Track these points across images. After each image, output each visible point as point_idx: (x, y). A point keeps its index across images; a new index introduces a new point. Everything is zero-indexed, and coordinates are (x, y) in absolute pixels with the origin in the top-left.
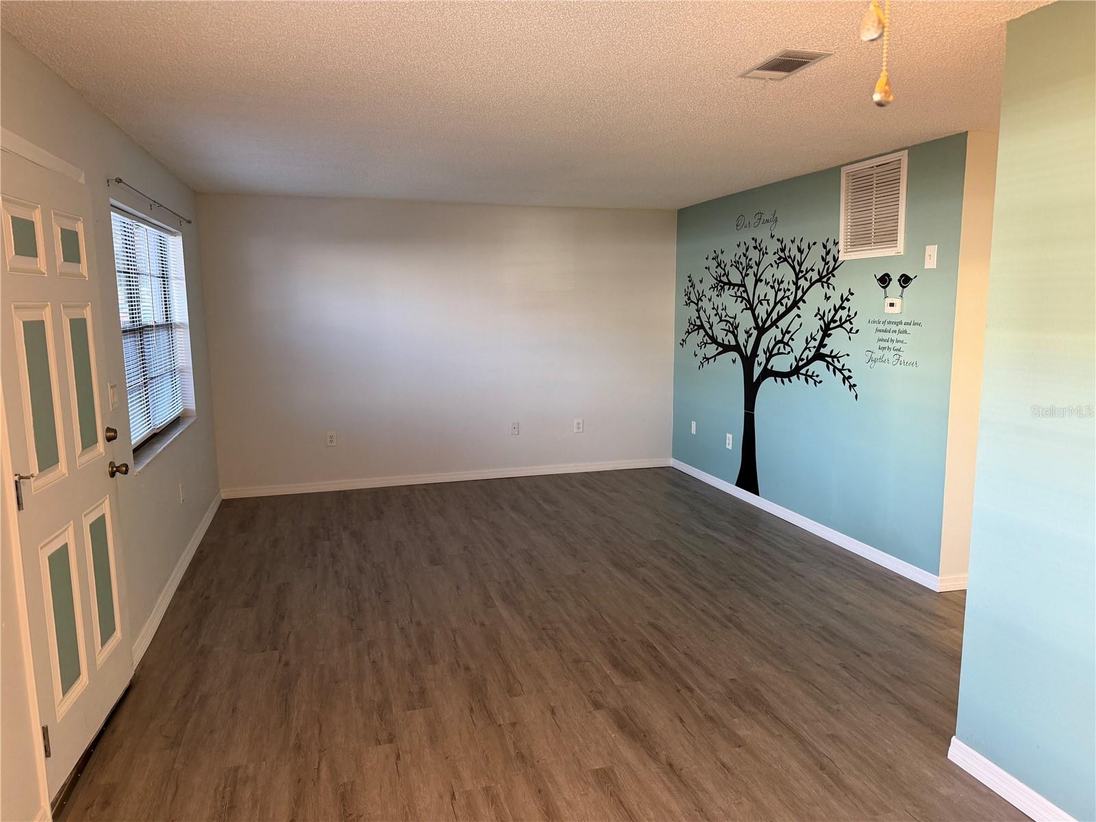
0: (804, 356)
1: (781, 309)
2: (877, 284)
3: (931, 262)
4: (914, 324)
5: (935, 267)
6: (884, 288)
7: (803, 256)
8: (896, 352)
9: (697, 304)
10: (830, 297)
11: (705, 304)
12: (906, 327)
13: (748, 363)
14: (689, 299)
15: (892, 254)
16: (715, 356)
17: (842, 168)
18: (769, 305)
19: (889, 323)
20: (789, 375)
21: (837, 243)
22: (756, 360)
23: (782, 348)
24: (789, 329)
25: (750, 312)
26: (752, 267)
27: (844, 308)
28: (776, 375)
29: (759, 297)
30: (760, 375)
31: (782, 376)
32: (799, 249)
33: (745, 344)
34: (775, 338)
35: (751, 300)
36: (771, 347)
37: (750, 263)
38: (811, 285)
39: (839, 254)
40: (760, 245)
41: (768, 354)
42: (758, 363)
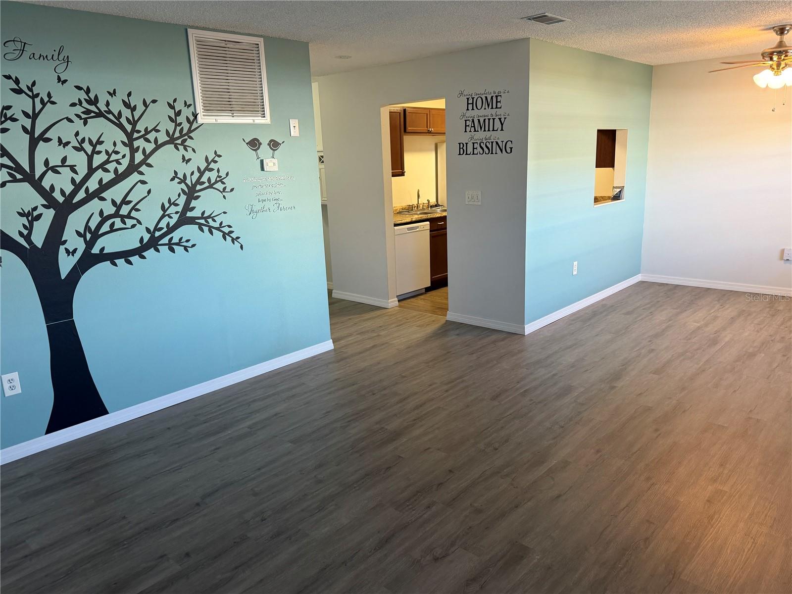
0: (163, 224)
3: (295, 132)
5: (298, 135)
6: (255, 150)
8: (275, 202)
15: (260, 122)
17: (189, 30)
20: (139, 252)
21: (190, 105)
22: (62, 249)
23: (118, 223)
24: (128, 199)
25: (26, 186)
26: (15, 120)
27: (212, 170)
28: (112, 258)
29: (46, 162)
30: (75, 267)
31: (126, 255)
32: (127, 105)
33: (25, 232)
34: (101, 213)
35: (26, 167)
36: (93, 225)
37: (9, 113)
38: (158, 147)
39: (195, 116)
40: (30, 89)
41: (88, 236)
42: (67, 251)
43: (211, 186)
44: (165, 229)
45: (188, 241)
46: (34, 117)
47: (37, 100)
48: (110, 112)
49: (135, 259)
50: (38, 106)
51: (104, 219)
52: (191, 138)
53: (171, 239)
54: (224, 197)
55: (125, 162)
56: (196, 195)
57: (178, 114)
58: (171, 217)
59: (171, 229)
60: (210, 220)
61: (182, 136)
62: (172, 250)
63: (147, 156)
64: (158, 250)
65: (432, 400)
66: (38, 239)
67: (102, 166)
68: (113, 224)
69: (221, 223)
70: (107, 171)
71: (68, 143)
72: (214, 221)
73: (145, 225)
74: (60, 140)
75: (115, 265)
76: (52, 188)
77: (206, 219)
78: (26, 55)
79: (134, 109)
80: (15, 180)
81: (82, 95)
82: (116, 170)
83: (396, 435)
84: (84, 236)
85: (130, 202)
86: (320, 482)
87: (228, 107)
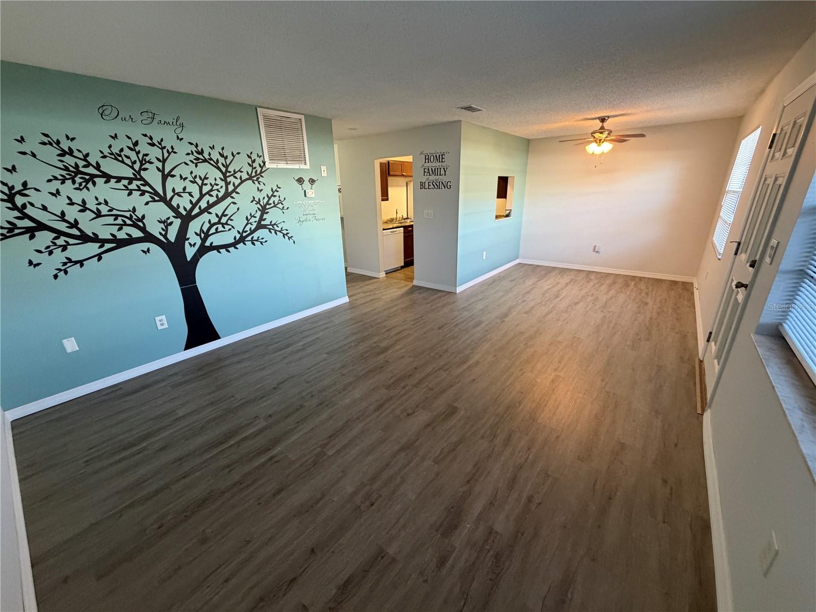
0: (247, 228)
3: (324, 174)
5: (326, 176)
6: (301, 184)
7: (228, 161)
8: (313, 216)
9: (11, 201)
10: (262, 189)
11: (39, 199)
15: (303, 168)
16: (99, 255)
17: (258, 109)
18: (192, 196)
20: (234, 245)
21: (261, 156)
22: (187, 243)
23: (220, 226)
24: (225, 213)
25: (162, 203)
26: (151, 163)
27: (275, 196)
28: (218, 248)
29: (174, 190)
30: (195, 253)
31: (226, 247)
32: (222, 155)
33: (163, 233)
34: (210, 221)
35: (161, 192)
36: (205, 229)
37: (147, 159)
38: (242, 182)
39: (264, 163)
40: (160, 144)
41: (203, 235)
42: (190, 244)
43: (275, 206)
45: (262, 239)
46: (164, 161)
47: (165, 151)
49: (231, 249)
50: (166, 155)
51: (212, 225)
52: (262, 176)
53: (253, 238)
54: (283, 212)
55: (223, 191)
56: (266, 211)
57: (254, 161)
58: (252, 225)
59: (252, 232)
60: (275, 226)
61: (256, 175)
62: (254, 244)
63: (236, 187)
64: (245, 244)
65: (406, 329)
66: (172, 236)
67: (208, 193)
68: (217, 229)
69: (282, 228)
70: (211, 196)
71: (186, 178)
72: (278, 226)
73: (236, 229)
74: (181, 177)
75: (220, 252)
76: (178, 206)
77: (273, 225)
78: (155, 121)
79: (226, 158)
80: (155, 201)
81: (194, 149)
82: (217, 196)
83: (386, 349)
84: (200, 235)
85: (227, 215)
86: (343, 375)
87: (284, 158)
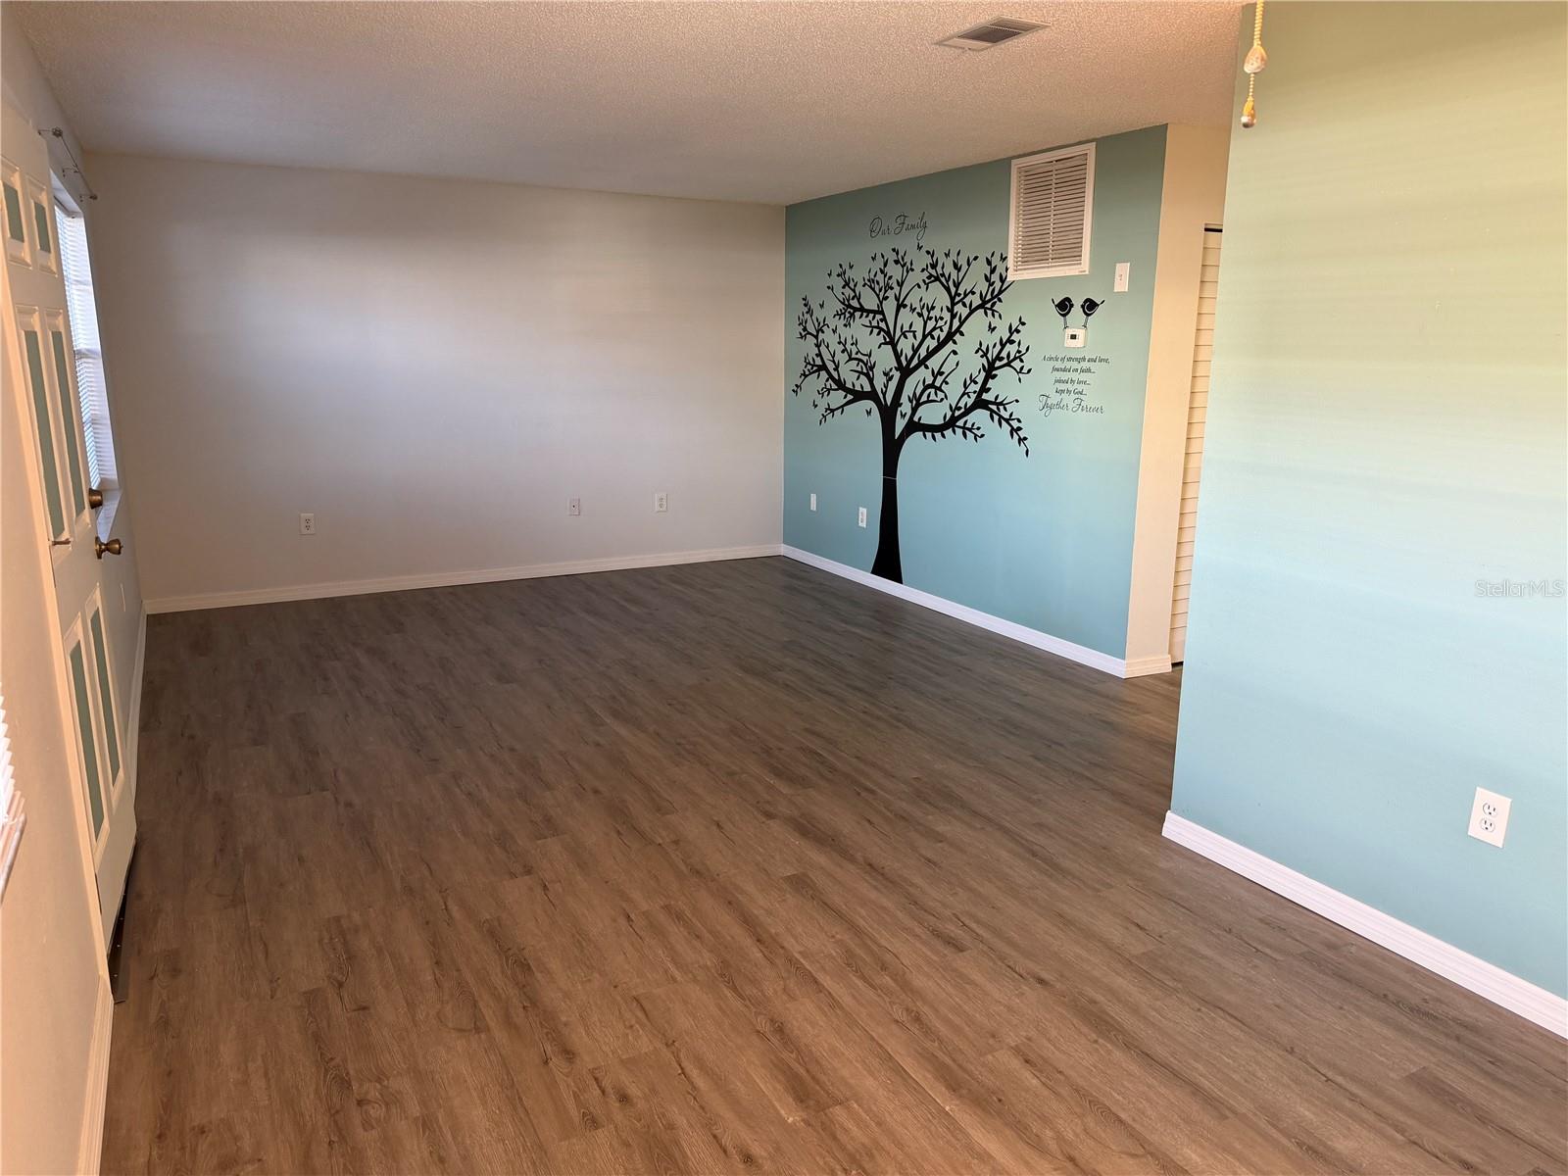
0: (962, 404)
1: (931, 343)
2: (1054, 311)
3: (1122, 284)
4: (1100, 361)
5: (1127, 290)
6: (1064, 315)
7: (961, 274)
8: (1077, 396)
9: (816, 337)
10: (995, 328)
11: (827, 336)
12: (1091, 365)
13: (888, 414)
14: (805, 329)
15: (1073, 273)
16: (842, 406)
17: (1014, 162)
18: (915, 337)
19: (1069, 359)
20: (942, 429)
21: (1004, 258)
22: (899, 410)
23: (932, 392)
24: (942, 369)
27: (1012, 342)
28: (925, 429)
29: (902, 327)
30: (903, 429)
31: (934, 429)
32: (955, 266)
33: (884, 389)
34: (924, 381)
35: (892, 331)
38: (972, 312)
39: (1007, 272)
41: (914, 402)
42: (901, 413)
43: (1008, 364)
44: (963, 410)
45: (978, 428)
46: (900, 284)
47: (905, 268)
48: (943, 275)
49: (938, 435)
50: (905, 274)
51: (926, 387)
52: (1000, 300)
53: (966, 422)
54: (1020, 380)
55: (946, 329)
56: (994, 372)
57: (993, 271)
58: (969, 397)
59: (968, 411)
60: (1001, 408)
61: (992, 298)
62: (965, 435)
63: (962, 323)
64: (954, 432)
66: (889, 397)
67: (930, 333)
68: (929, 396)
69: (1011, 415)
70: (933, 337)
72: (1005, 409)
73: (949, 400)
75: (925, 437)
76: (901, 351)
77: (998, 404)
79: (959, 270)
81: (928, 260)
82: (939, 337)
84: (911, 401)
85: (943, 373)
87: (1046, 255)
